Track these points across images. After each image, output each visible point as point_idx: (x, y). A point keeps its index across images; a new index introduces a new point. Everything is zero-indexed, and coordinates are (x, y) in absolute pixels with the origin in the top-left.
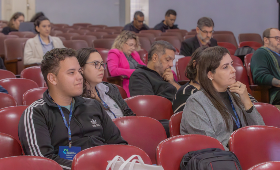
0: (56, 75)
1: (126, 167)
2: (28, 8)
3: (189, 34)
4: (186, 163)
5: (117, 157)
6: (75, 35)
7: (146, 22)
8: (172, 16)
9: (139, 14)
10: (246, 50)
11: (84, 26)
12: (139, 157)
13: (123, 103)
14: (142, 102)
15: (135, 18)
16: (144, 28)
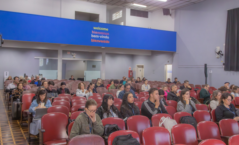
0: (153, 94)
1: (166, 120)
2: (142, 77)
3: (182, 84)
4: (181, 119)
5: (163, 117)
6: (153, 84)
7: (171, 81)
8: (176, 79)
9: (169, 79)
10: (197, 89)
11: (156, 81)
12: (169, 117)
13: (165, 102)
14: (170, 102)
15: (168, 80)
16: (170, 83)
